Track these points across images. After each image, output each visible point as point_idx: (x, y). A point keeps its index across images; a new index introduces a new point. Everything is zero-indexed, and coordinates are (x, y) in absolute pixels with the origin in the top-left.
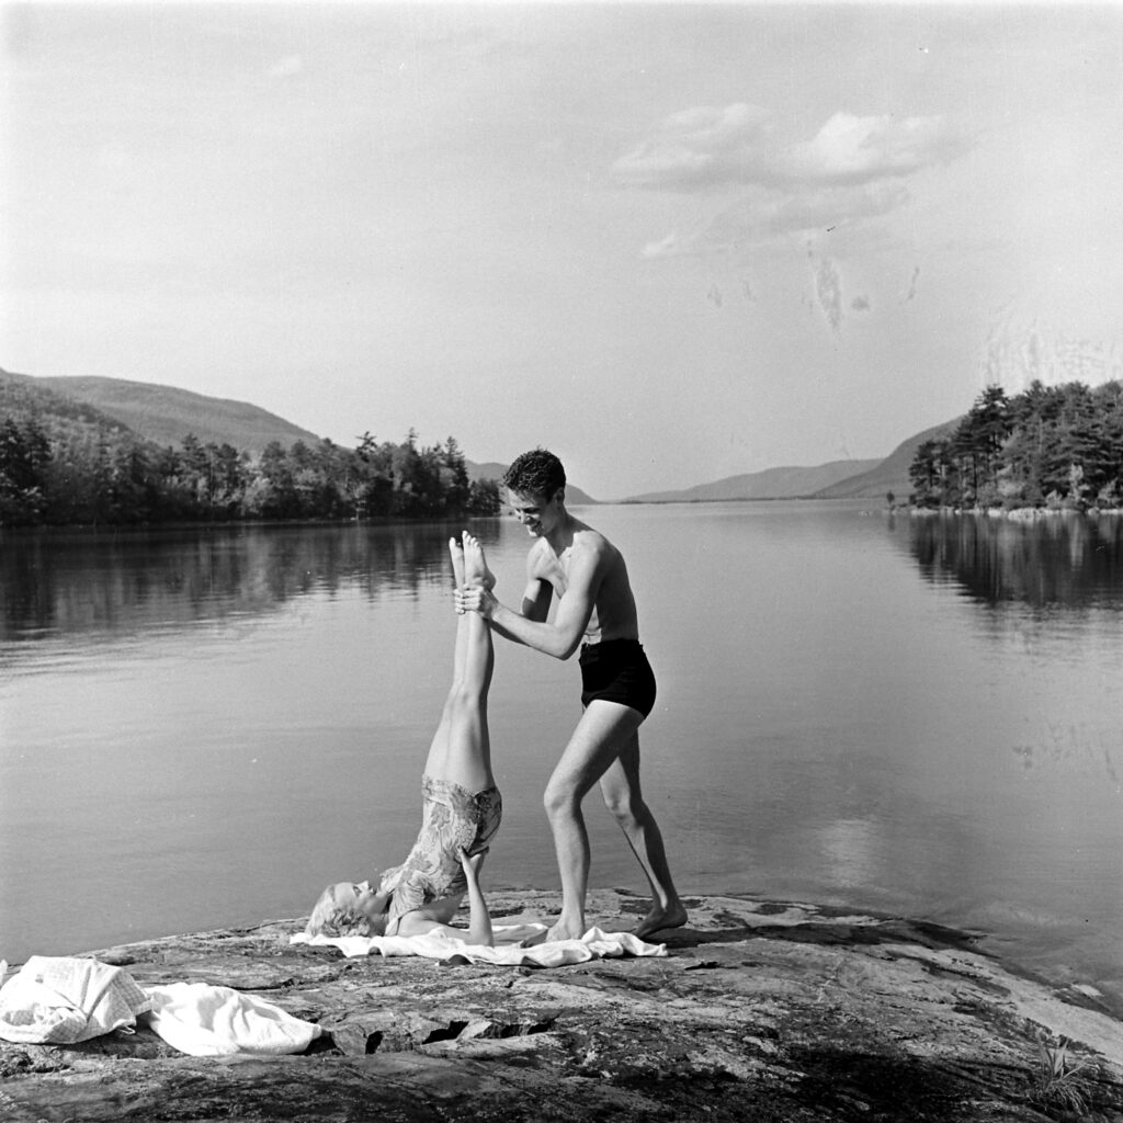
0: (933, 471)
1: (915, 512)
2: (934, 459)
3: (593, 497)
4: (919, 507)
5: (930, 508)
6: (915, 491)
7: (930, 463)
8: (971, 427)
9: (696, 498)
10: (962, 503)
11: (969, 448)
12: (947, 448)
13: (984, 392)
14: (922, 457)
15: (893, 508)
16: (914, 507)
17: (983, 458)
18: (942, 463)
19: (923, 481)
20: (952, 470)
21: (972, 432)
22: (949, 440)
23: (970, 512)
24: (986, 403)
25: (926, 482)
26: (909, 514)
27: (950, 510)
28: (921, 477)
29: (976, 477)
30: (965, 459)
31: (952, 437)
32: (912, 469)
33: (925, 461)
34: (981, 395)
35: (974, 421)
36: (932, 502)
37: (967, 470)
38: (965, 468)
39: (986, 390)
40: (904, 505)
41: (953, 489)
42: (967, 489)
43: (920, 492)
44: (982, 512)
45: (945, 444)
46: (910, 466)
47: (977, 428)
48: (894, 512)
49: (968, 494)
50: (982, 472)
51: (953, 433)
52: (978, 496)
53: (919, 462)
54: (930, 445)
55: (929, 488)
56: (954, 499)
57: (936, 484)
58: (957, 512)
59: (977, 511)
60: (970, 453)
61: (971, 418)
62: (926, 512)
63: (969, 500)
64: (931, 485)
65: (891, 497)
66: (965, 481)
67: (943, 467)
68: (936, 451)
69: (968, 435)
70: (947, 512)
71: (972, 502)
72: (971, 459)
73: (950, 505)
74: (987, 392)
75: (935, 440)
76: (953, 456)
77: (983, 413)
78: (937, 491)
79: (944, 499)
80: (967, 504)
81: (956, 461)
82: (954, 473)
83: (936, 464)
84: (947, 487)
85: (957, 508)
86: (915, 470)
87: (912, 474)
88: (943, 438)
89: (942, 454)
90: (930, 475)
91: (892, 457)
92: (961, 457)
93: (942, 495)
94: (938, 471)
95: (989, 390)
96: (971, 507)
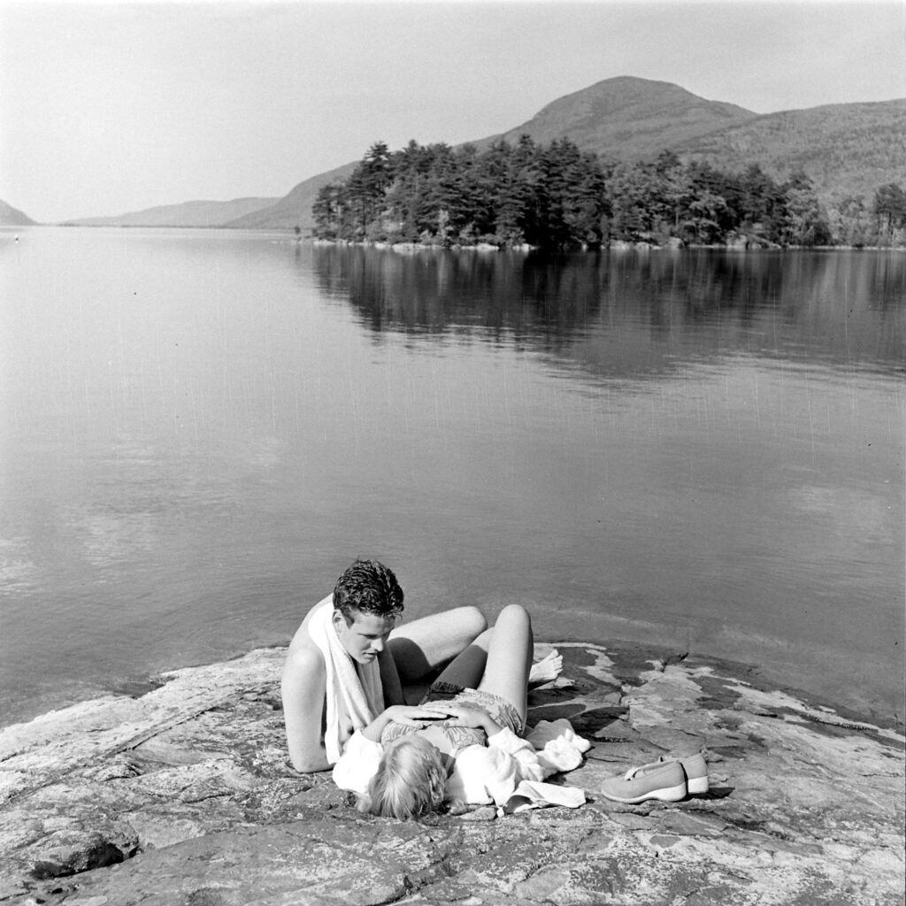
0: (330, 210)
1: (317, 243)
2: (331, 201)
3: (35, 219)
4: (320, 239)
5: (329, 240)
6: (315, 225)
7: (329, 204)
8: (361, 175)
9: (126, 222)
10: (355, 237)
11: (360, 193)
12: (342, 192)
13: (372, 147)
14: (322, 198)
15: (300, 239)
16: (316, 239)
17: (370, 201)
18: (338, 203)
19: (323, 218)
20: (346, 209)
21: (363, 180)
22: (344, 185)
23: (361, 244)
24: (374, 156)
25: (326, 219)
26: (313, 244)
27: (344, 243)
28: (321, 215)
29: (365, 218)
30: (357, 201)
31: (347, 182)
32: (314, 207)
33: (324, 201)
34: (370, 149)
35: (364, 170)
36: (331, 235)
37: (358, 211)
38: (356, 209)
39: (374, 146)
40: (308, 237)
41: (347, 225)
42: (357, 226)
43: (321, 227)
44: (370, 244)
45: (340, 189)
46: (312, 204)
47: (366, 177)
48: (301, 242)
49: (359, 230)
50: (369, 213)
51: (347, 179)
52: (367, 232)
53: (320, 202)
54: (329, 189)
55: (327, 224)
56: (348, 233)
57: (333, 221)
58: (350, 244)
59: (365, 244)
60: (361, 196)
61: (362, 168)
62: (326, 243)
63: (360, 235)
64: (329, 222)
65: (298, 230)
66: (356, 219)
67: (339, 207)
68: (334, 194)
69: (360, 182)
70: (342, 243)
71: (363, 235)
72: (361, 202)
73: (344, 239)
74: (376, 148)
75: (333, 185)
76: (347, 198)
77: (371, 165)
78: (334, 226)
79: (340, 234)
80: (358, 238)
81: (349, 202)
82: (348, 212)
83: (333, 204)
84: (342, 223)
85: (350, 240)
86: (317, 208)
87: (315, 212)
88: (338, 183)
89: (338, 197)
90: (329, 213)
91: (289, 196)
92: (353, 200)
93: (338, 230)
94: (335, 210)
95: (377, 146)
96: (361, 241)
